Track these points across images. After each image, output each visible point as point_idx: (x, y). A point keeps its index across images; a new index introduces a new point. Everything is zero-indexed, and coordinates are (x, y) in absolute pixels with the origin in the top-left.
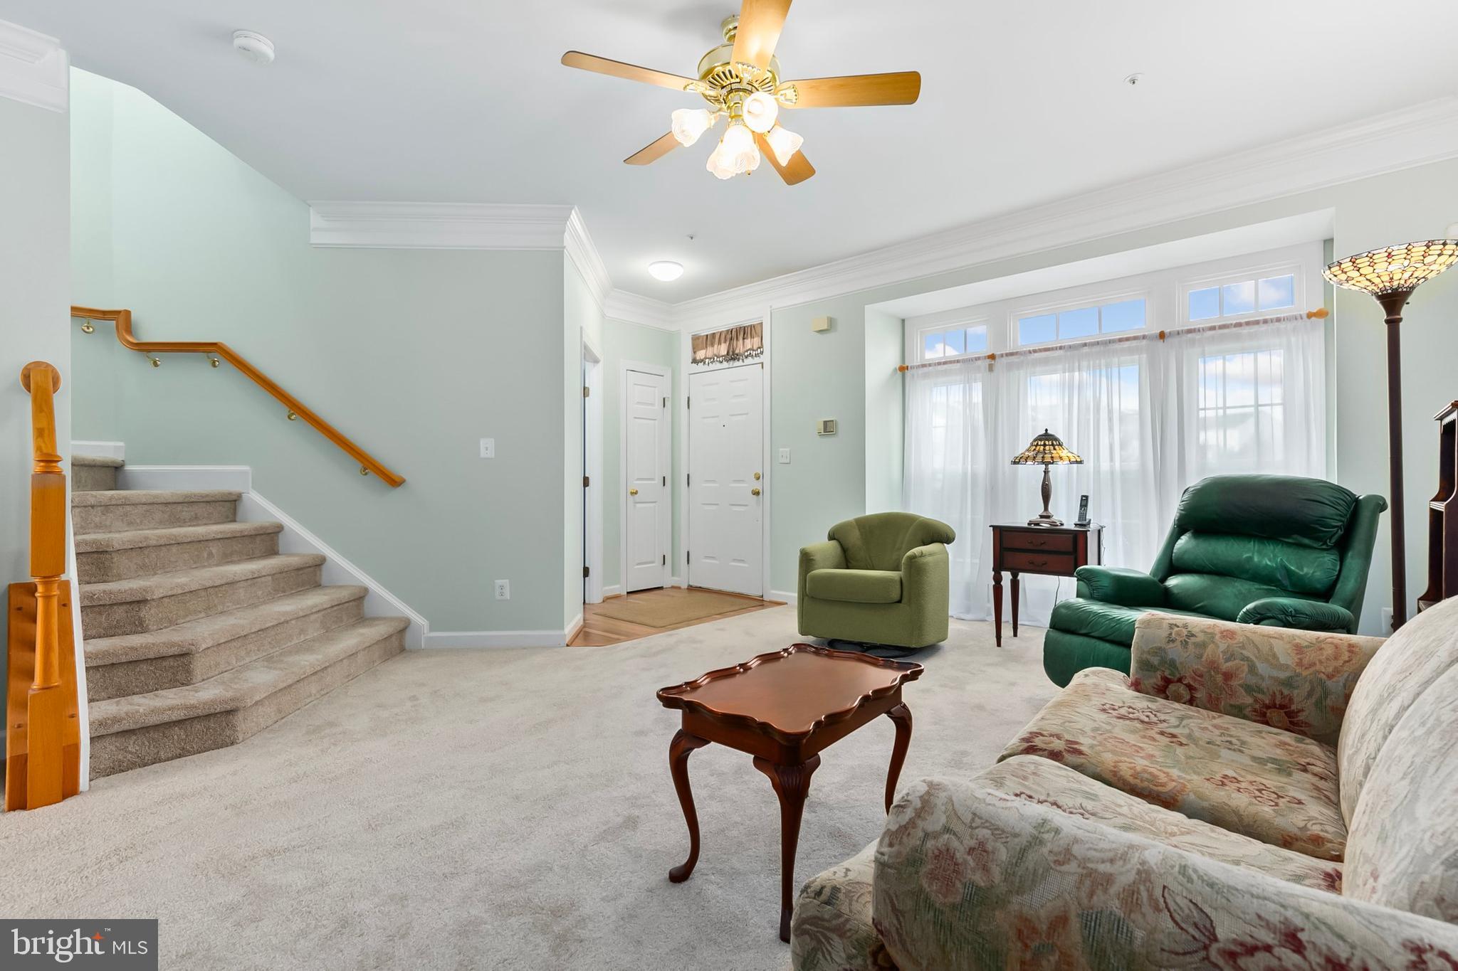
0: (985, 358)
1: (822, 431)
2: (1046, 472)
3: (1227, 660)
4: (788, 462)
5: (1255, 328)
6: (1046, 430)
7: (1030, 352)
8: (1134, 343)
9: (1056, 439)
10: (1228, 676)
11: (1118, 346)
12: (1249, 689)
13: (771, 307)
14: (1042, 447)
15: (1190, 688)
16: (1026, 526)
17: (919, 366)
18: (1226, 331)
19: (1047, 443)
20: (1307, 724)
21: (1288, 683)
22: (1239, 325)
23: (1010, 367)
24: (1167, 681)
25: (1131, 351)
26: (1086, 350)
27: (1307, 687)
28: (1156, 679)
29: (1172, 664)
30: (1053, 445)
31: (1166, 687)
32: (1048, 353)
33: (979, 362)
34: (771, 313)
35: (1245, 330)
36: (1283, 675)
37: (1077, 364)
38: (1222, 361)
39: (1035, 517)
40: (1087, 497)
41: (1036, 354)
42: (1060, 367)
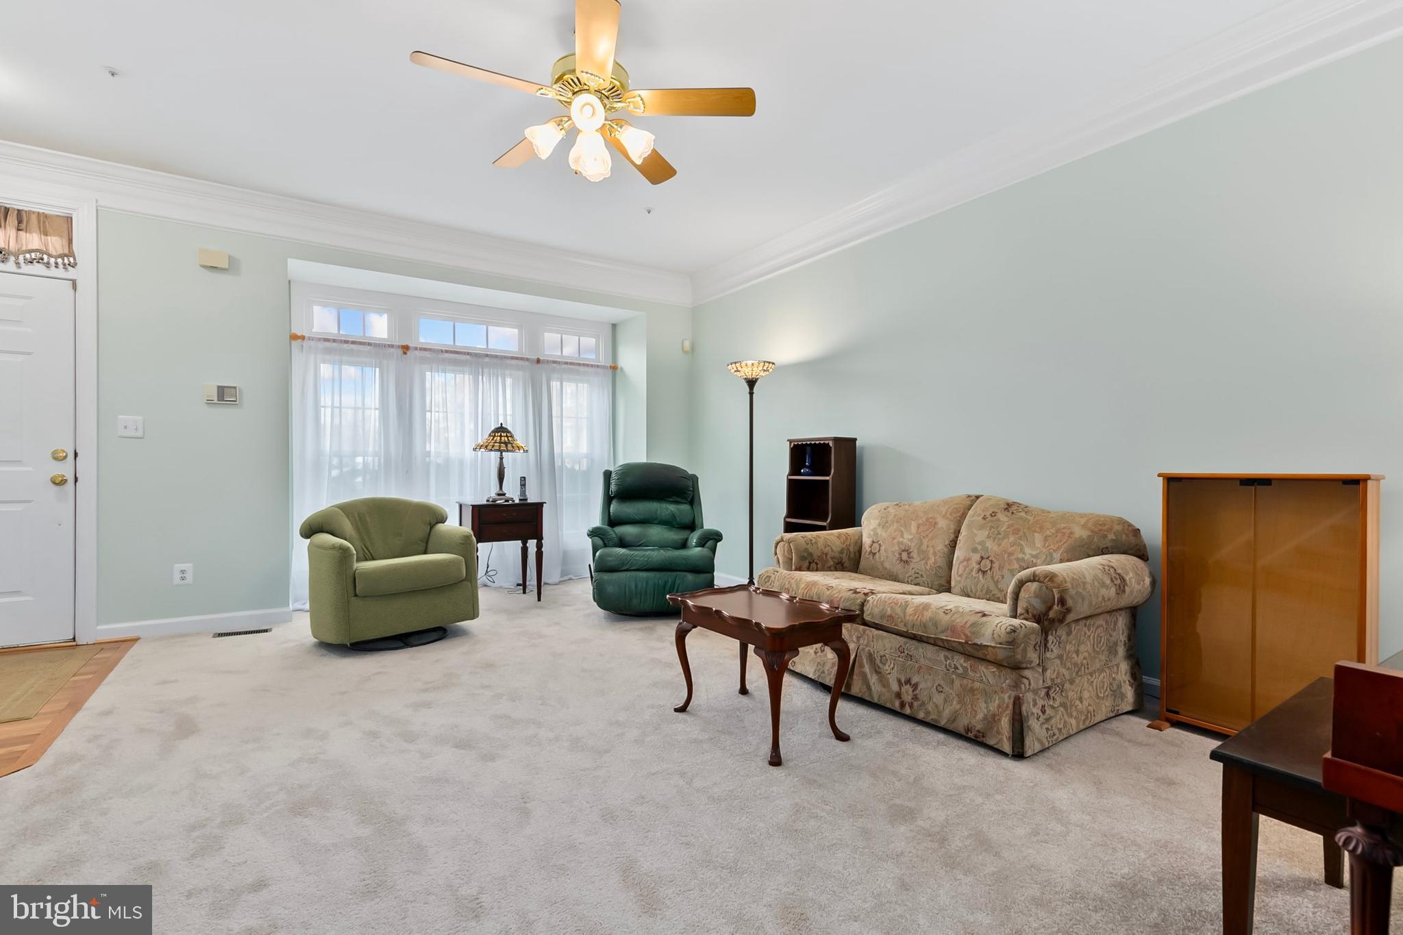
0: (399, 347)
1: (215, 398)
2: (501, 459)
3: (825, 547)
4: (142, 436)
5: (586, 369)
6: (501, 424)
7: (442, 351)
8: (520, 362)
9: (509, 432)
10: (826, 555)
11: (508, 361)
12: (832, 558)
13: (97, 201)
14: (499, 438)
15: (817, 564)
16: (485, 503)
17: (320, 338)
18: (572, 366)
19: (503, 434)
20: (846, 567)
21: (841, 552)
22: (579, 364)
23: (423, 361)
24: (810, 563)
25: (518, 368)
26: (487, 360)
27: (845, 551)
28: (806, 564)
29: (811, 554)
30: (507, 436)
31: (809, 566)
32: (457, 356)
33: (392, 350)
34: (97, 210)
35: (582, 369)
36: (839, 549)
37: (480, 370)
38: (559, 383)
39: (493, 495)
40: (524, 478)
41: (446, 354)
42: (467, 369)
